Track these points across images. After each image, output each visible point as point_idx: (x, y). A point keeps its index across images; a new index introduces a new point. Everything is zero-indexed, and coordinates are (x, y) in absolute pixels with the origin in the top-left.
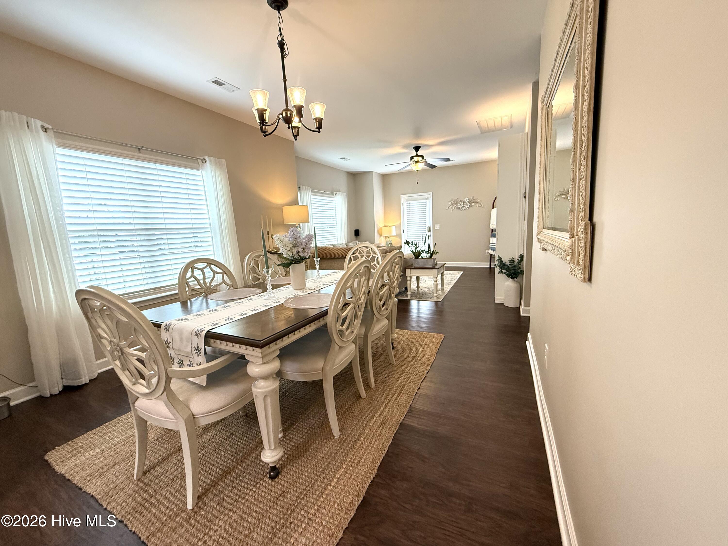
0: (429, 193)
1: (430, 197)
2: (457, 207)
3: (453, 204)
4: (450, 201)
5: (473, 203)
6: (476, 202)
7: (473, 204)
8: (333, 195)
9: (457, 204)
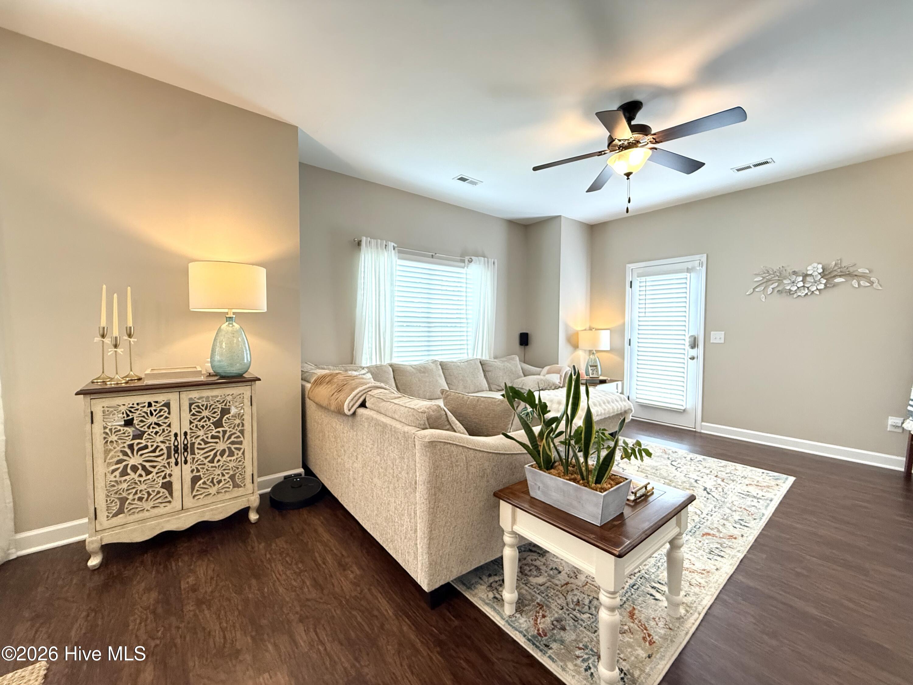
0: (697, 257)
1: (701, 264)
2: (780, 288)
3: (769, 280)
4: (757, 275)
5: (840, 276)
6: (850, 275)
7: (838, 280)
8: (463, 261)
9: (780, 281)
